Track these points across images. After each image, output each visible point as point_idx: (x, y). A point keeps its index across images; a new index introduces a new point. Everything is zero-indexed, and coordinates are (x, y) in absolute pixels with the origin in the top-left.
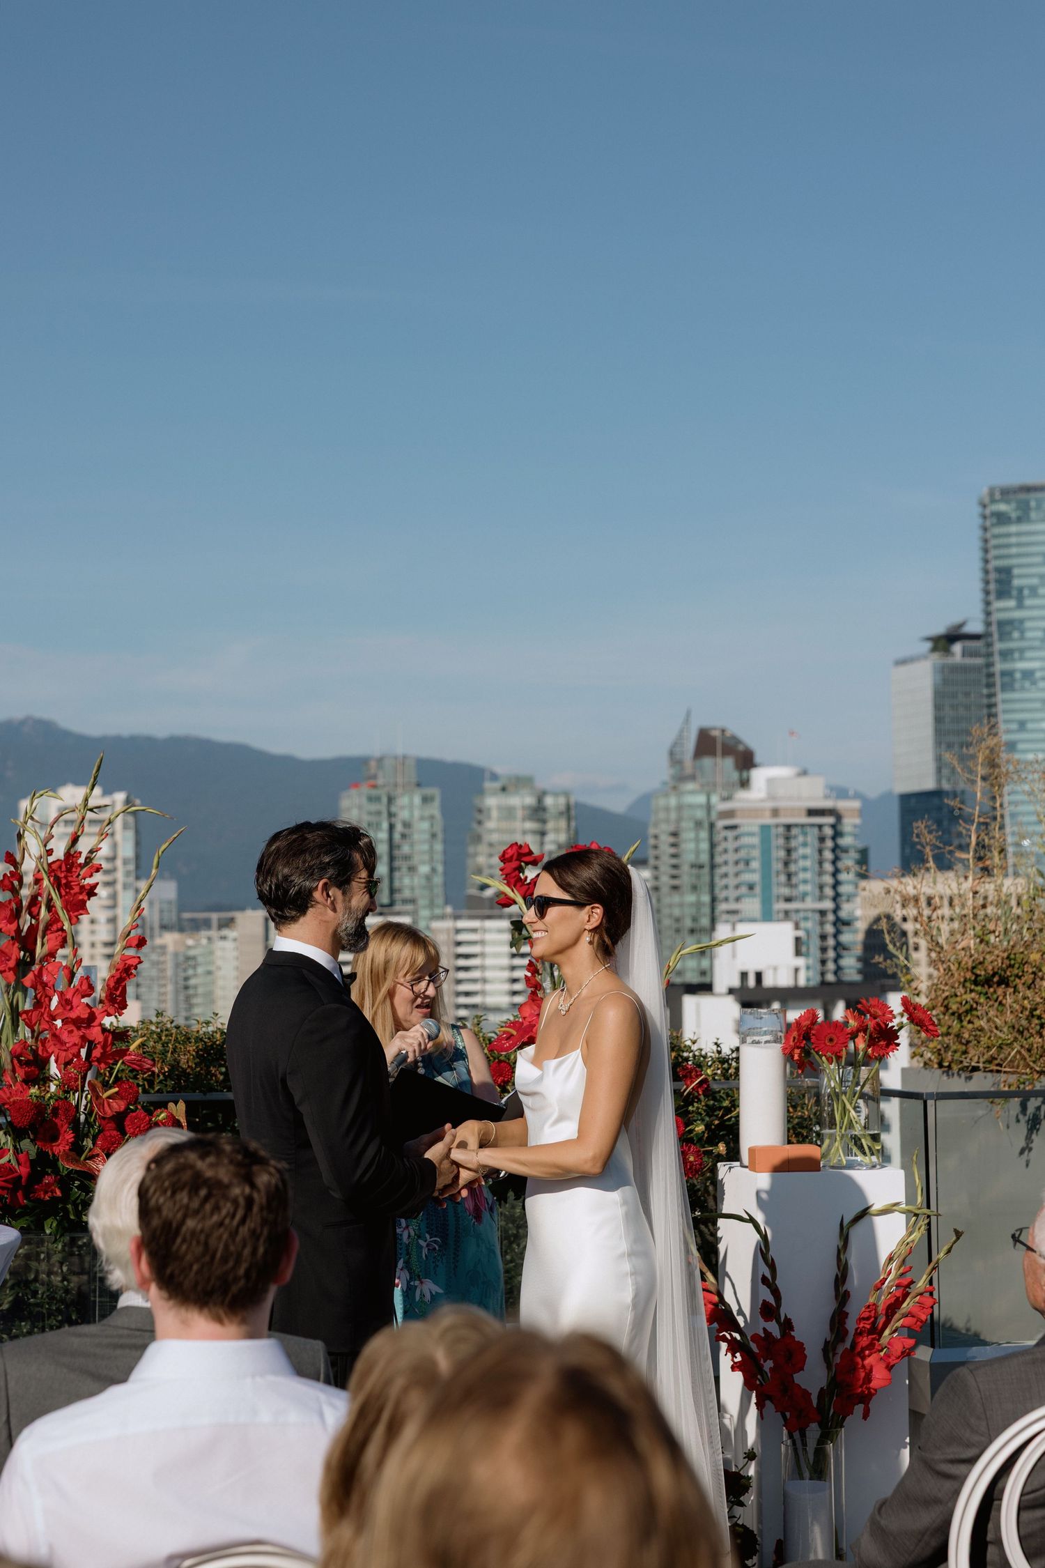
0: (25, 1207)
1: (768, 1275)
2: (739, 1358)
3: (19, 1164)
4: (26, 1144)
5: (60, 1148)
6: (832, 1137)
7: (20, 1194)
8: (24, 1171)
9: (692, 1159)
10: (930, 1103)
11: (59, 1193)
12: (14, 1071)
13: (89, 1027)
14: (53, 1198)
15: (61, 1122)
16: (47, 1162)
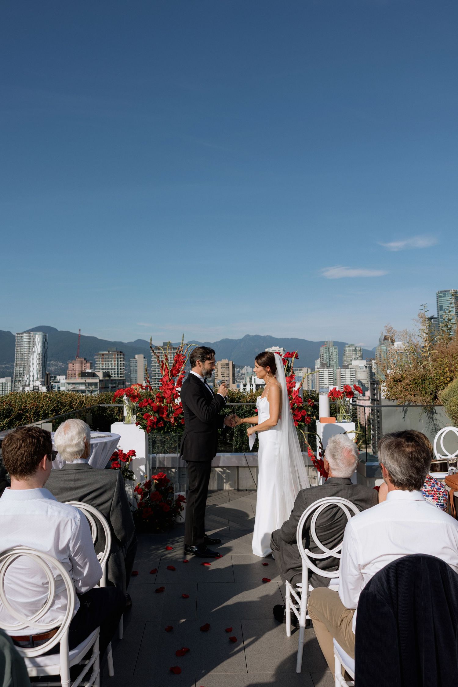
0: (156, 428)
1: (321, 446)
2: (316, 464)
3: (154, 419)
4: (157, 415)
5: (164, 416)
6: (339, 415)
7: (155, 426)
8: (155, 420)
9: (308, 420)
10: (366, 408)
11: (163, 425)
12: (157, 399)
13: (173, 390)
14: (162, 427)
15: (164, 410)
16: (161, 419)
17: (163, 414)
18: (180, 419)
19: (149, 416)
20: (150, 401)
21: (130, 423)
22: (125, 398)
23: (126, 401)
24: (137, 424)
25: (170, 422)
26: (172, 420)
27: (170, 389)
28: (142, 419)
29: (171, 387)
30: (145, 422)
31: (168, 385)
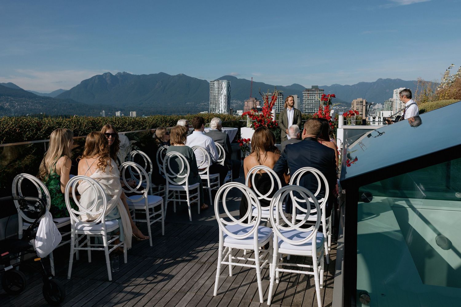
15: (263, 121)
16: (261, 125)
17: (262, 123)
18: (270, 125)
19: (256, 124)
20: (257, 117)
21: (249, 127)
22: (248, 116)
23: (248, 118)
24: (251, 127)
25: (265, 126)
26: (266, 126)
27: (266, 112)
28: (254, 125)
29: (267, 111)
30: (254, 126)
31: (265, 110)
